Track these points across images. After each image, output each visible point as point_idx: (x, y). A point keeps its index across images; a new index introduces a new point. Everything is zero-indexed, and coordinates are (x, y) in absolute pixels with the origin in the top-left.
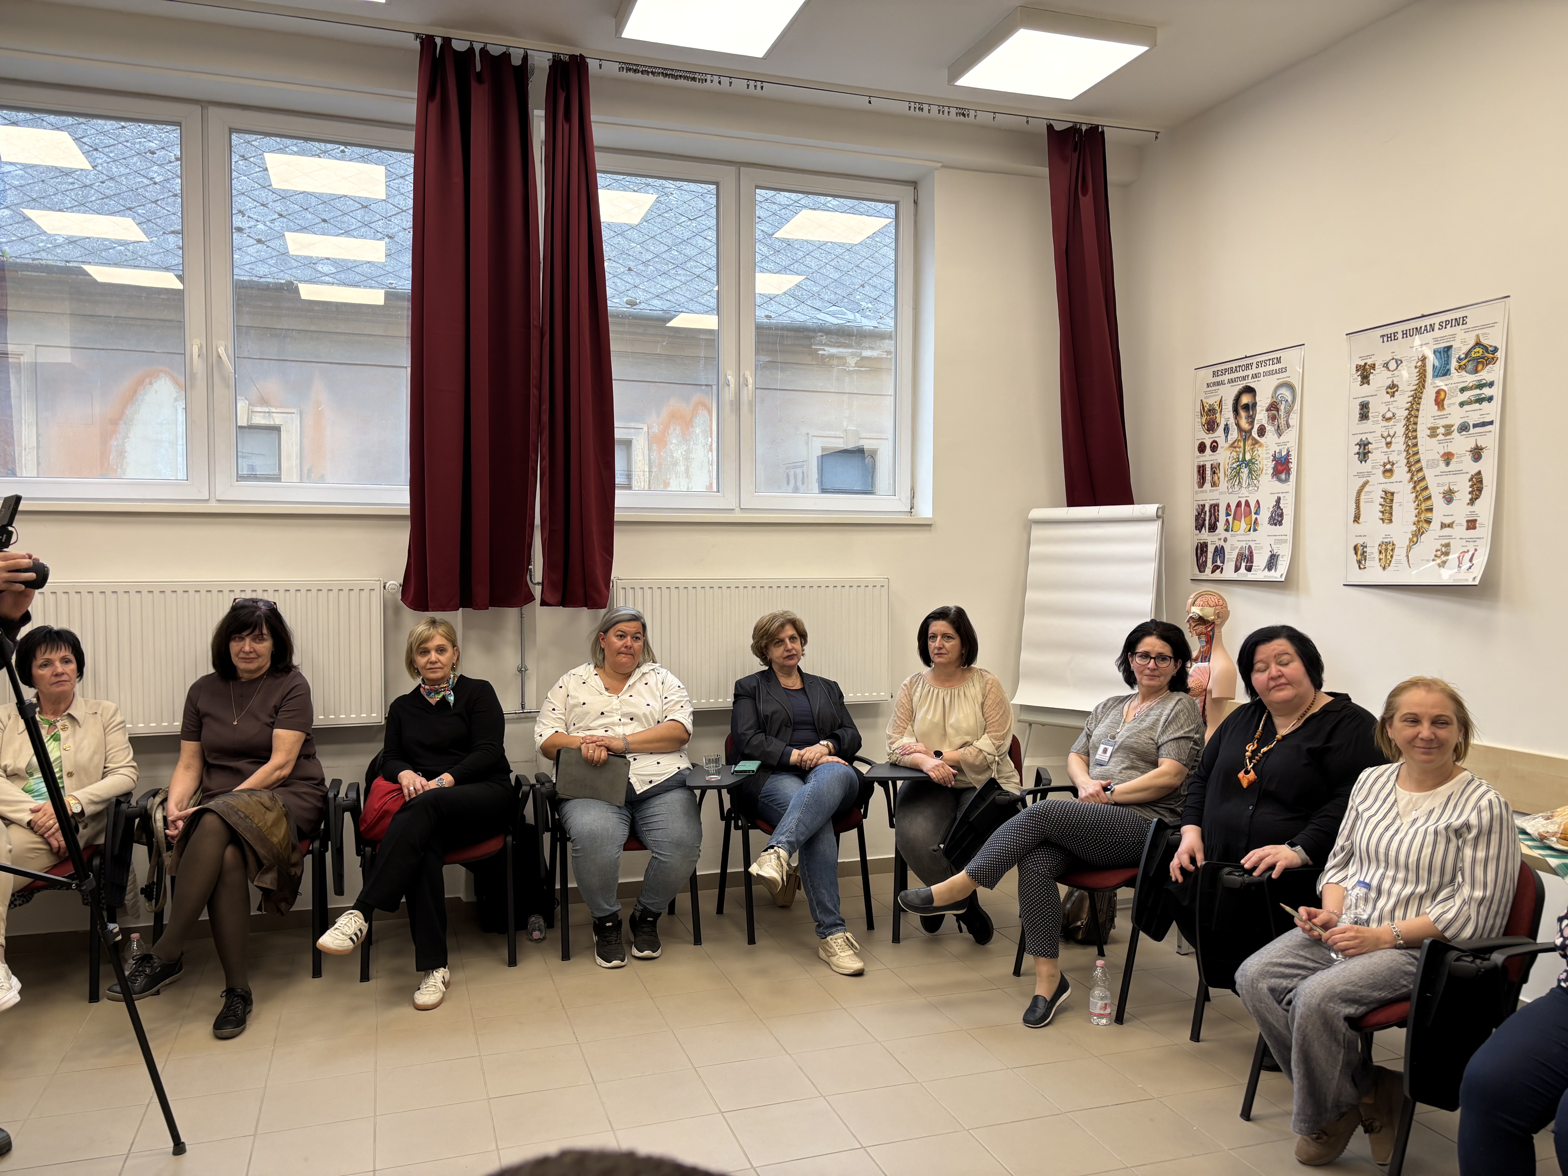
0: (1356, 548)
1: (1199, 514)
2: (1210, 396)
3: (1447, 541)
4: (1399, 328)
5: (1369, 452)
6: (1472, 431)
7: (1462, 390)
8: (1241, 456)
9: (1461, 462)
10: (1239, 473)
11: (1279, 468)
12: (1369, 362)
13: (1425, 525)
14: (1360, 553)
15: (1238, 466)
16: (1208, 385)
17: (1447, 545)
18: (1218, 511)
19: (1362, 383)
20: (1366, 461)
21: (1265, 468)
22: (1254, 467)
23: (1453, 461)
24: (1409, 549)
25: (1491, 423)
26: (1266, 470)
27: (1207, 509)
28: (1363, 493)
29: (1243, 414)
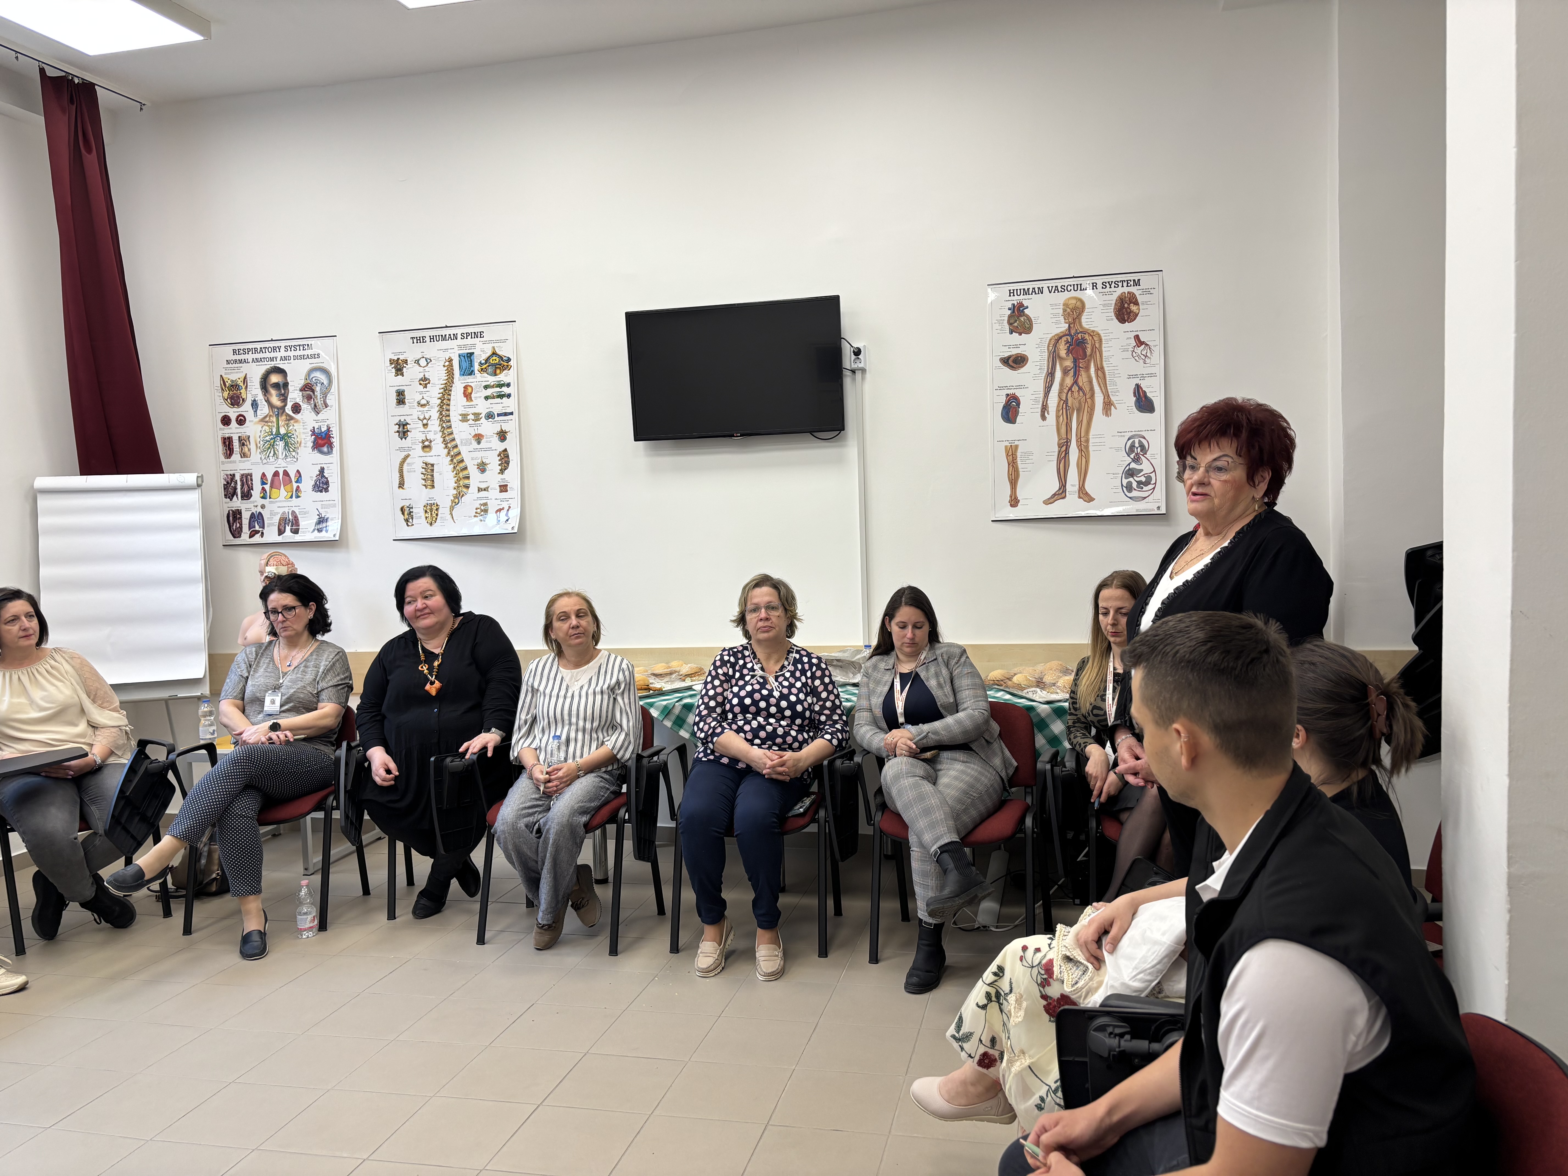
0: (402, 509)
1: (228, 483)
2: (231, 373)
3: (485, 501)
4: (427, 334)
5: (408, 431)
6: (497, 418)
7: (486, 387)
8: (274, 430)
9: (490, 442)
10: (273, 445)
11: (320, 441)
12: (402, 357)
13: (465, 490)
14: (407, 513)
15: (271, 439)
16: (228, 362)
17: (485, 504)
18: (252, 480)
19: (397, 375)
20: (405, 438)
21: (303, 441)
22: (291, 441)
23: (483, 441)
24: (452, 508)
25: (512, 414)
26: (305, 444)
27: (238, 478)
28: (405, 465)
29: (273, 392)
